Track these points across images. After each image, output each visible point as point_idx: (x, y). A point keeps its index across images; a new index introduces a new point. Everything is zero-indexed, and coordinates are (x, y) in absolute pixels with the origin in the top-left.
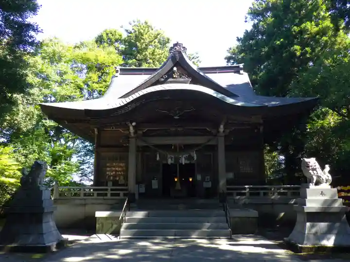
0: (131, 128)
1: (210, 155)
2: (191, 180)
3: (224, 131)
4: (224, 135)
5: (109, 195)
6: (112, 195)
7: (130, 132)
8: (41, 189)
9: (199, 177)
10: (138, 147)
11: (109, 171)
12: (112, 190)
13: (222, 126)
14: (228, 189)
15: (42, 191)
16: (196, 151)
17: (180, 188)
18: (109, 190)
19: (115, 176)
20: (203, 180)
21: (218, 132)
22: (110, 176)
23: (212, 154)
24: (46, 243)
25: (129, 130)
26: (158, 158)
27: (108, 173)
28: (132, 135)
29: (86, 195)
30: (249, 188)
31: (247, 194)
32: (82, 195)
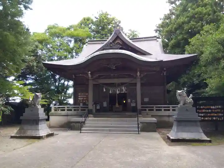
0: (89, 74)
2: (124, 102)
3: (140, 75)
4: (140, 77)
5: (80, 110)
6: (82, 110)
8: (38, 107)
9: (129, 101)
10: (94, 84)
11: (80, 98)
12: (81, 107)
13: (138, 73)
14: (142, 107)
15: (38, 108)
16: (124, 86)
17: (118, 107)
18: (80, 108)
19: (83, 100)
20: (131, 102)
21: (137, 76)
22: (80, 100)
24: (40, 134)
25: (88, 76)
26: (105, 90)
27: (79, 98)
28: (90, 78)
29: (68, 110)
30: (156, 107)
31: (155, 110)
32: (66, 110)
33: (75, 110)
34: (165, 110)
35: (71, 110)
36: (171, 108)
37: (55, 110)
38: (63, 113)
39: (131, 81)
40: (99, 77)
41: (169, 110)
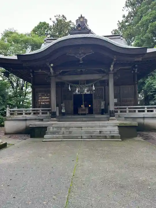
1: (102, 88)
3: (113, 70)
4: (113, 72)
5: (41, 113)
6: (43, 113)
7: (51, 73)
12: (42, 110)
13: (112, 66)
14: (115, 109)
18: (40, 110)
21: (110, 71)
23: (103, 87)
27: (39, 101)
29: (26, 114)
30: (129, 108)
31: (127, 112)
32: (24, 114)
33: (34, 114)
34: (139, 111)
35: (30, 114)
36: (146, 109)
37: (11, 114)
38: (20, 117)
39: (103, 77)
40: (63, 73)
41: (144, 111)
